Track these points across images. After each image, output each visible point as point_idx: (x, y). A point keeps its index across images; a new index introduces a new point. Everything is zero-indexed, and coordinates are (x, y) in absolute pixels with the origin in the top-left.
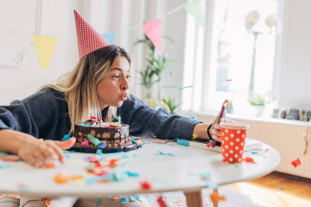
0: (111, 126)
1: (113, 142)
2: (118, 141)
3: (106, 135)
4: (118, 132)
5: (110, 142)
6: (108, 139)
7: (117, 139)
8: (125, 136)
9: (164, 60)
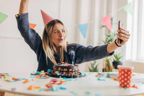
2: (71, 73)
3: (65, 70)
4: (71, 68)
6: (66, 72)
8: (75, 71)
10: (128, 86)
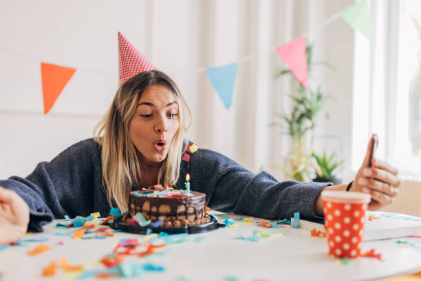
0: (174, 196)
1: (174, 218)
2: (182, 217)
3: (165, 209)
4: (181, 204)
5: (169, 218)
6: (167, 215)
7: (180, 214)
8: (195, 210)
9: (319, 97)
10: (354, 253)
